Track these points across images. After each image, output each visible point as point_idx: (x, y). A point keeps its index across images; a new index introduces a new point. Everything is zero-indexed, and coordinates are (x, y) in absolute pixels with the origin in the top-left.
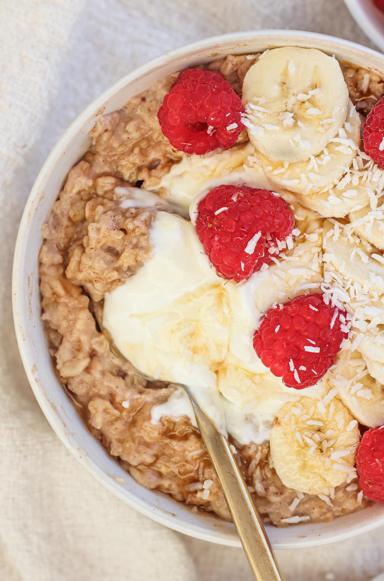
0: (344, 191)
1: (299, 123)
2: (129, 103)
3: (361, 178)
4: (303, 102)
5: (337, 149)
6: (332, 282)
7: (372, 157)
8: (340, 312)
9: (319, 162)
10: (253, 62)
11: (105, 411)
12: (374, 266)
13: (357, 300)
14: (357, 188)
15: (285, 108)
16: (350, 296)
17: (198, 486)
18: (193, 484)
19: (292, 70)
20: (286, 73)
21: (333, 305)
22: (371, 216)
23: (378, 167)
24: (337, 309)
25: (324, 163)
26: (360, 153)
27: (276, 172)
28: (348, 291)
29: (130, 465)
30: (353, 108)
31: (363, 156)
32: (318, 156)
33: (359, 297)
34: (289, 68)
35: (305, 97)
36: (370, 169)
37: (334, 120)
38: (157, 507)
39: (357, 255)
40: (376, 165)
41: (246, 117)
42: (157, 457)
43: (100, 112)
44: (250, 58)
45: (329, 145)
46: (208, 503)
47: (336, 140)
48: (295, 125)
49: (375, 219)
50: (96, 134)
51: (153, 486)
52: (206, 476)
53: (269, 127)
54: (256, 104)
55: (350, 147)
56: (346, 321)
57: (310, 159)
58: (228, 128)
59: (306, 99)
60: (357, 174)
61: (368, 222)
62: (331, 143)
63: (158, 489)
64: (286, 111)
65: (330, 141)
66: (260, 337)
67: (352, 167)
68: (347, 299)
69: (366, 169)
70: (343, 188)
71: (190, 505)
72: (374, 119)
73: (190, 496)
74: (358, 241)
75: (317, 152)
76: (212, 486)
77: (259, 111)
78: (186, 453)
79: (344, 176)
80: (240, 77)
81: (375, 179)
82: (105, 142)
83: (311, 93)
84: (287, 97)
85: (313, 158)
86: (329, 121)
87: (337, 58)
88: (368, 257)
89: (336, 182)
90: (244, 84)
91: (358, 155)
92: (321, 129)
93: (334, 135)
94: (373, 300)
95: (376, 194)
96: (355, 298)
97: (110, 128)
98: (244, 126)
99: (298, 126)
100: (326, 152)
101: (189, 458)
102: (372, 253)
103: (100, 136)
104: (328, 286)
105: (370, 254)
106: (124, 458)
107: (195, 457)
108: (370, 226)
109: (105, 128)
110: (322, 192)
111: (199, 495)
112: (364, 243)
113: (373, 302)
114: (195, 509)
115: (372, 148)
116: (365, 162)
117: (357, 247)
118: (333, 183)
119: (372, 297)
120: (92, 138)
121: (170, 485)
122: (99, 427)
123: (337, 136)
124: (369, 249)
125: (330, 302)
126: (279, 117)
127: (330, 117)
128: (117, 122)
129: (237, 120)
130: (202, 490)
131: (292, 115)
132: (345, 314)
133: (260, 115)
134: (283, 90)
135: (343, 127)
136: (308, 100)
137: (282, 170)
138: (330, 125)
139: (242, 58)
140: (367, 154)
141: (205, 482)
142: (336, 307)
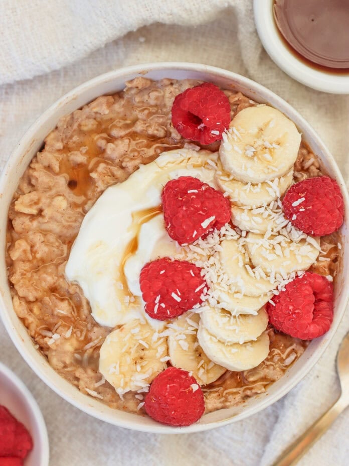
0: (256, 215)
1: (255, 159)
2: (162, 81)
3: (270, 215)
4: (266, 148)
5: (267, 188)
6: (212, 265)
7: (285, 207)
8: (206, 286)
9: (252, 189)
10: (252, 105)
11: (25, 251)
12: (243, 272)
13: (221, 285)
14: (264, 219)
15: (252, 144)
16: (217, 280)
17: (49, 334)
18: (46, 331)
19: (271, 125)
20: (267, 125)
21: (204, 279)
22: (261, 241)
23: (284, 216)
24: (205, 283)
25: (254, 191)
26: (279, 200)
27: (223, 178)
28: (219, 276)
29: (17, 294)
30: (292, 172)
31: (280, 203)
32: (253, 185)
33: (223, 284)
34: (271, 123)
35: (268, 145)
36: (278, 214)
37: (277, 170)
38: (16, 329)
39: (238, 259)
40: (283, 214)
41: (227, 134)
42: (37, 300)
43: (143, 73)
44: (251, 102)
45: (264, 183)
46: (48, 348)
47: (270, 183)
48: (252, 158)
49: (262, 245)
50: (129, 85)
51: (21, 316)
52: (58, 331)
53: (236, 148)
54: (238, 130)
55: (275, 192)
56: (207, 294)
57: (247, 184)
58: (213, 132)
59: (269, 147)
60: (269, 212)
61: (257, 244)
62: (266, 183)
63: (23, 320)
64: (253, 146)
65: (266, 181)
66: (148, 271)
67: (269, 205)
68: (215, 281)
69: (276, 213)
70: (255, 213)
71: (36, 343)
72: (301, 186)
73: (40, 337)
74: (244, 251)
75: (254, 182)
76: (58, 339)
77: (236, 136)
78: (56, 308)
79: (260, 207)
80: (238, 109)
81: (278, 222)
82: (132, 94)
83: (275, 145)
84: (258, 138)
85: (250, 184)
86: (274, 169)
87: (302, 136)
88: (243, 264)
89: (254, 207)
90: (238, 115)
91: (277, 201)
92: (266, 171)
93: (271, 180)
94: (230, 291)
95: (272, 231)
96: (220, 283)
97: (140, 87)
98: (222, 138)
99: (253, 159)
100: (260, 185)
101: (55, 313)
102: (247, 264)
103: (131, 88)
104: (208, 265)
105: (245, 264)
106: (16, 287)
107: (59, 315)
108: (256, 246)
109: (138, 86)
110: (241, 208)
111: (46, 339)
112: (246, 255)
113: (229, 293)
114: (37, 346)
115: (288, 201)
116: (278, 208)
117: (241, 255)
118: (252, 208)
119: (230, 289)
120: (126, 87)
121: (32, 322)
122: (14, 259)
123: (272, 181)
124: (247, 260)
125: (204, 276)
126: (246, 147)
127: (276, 167)
128: (147, 87)
129: (221, 131)
130: (51, 338)
131: (255, 150)
132: (208, 289)
133: (236, 138)
134: (258, 133)
135: (279, 179)
136: (269, 148)
137: (227, 179)
138: (273, 171)
139: (246, 99)
140: (283, 204)
141: (55, 335)
142: (205, 281)
